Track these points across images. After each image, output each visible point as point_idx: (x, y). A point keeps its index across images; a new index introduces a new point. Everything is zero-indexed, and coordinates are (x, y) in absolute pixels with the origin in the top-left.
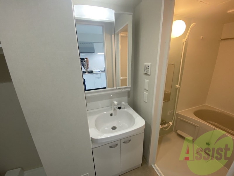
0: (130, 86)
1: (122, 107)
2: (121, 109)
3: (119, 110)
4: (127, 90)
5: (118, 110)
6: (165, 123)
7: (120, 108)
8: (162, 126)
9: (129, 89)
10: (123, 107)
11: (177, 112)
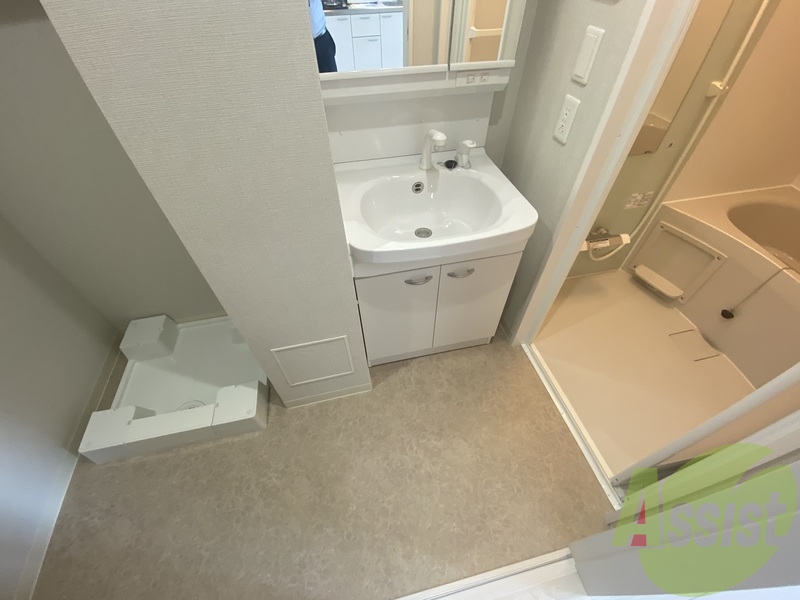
0: (511, 62)
1: (460, 163)
2: (457, 170)
3: (447, 170)
4: (493, 80)
5: (444, 171)
6: (605, 237)
7: (451, 165)
8: (589, 246)
9: (505, 80)
10: (463, 159)
11: (663, 203)
